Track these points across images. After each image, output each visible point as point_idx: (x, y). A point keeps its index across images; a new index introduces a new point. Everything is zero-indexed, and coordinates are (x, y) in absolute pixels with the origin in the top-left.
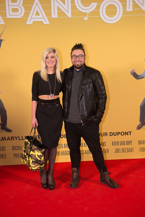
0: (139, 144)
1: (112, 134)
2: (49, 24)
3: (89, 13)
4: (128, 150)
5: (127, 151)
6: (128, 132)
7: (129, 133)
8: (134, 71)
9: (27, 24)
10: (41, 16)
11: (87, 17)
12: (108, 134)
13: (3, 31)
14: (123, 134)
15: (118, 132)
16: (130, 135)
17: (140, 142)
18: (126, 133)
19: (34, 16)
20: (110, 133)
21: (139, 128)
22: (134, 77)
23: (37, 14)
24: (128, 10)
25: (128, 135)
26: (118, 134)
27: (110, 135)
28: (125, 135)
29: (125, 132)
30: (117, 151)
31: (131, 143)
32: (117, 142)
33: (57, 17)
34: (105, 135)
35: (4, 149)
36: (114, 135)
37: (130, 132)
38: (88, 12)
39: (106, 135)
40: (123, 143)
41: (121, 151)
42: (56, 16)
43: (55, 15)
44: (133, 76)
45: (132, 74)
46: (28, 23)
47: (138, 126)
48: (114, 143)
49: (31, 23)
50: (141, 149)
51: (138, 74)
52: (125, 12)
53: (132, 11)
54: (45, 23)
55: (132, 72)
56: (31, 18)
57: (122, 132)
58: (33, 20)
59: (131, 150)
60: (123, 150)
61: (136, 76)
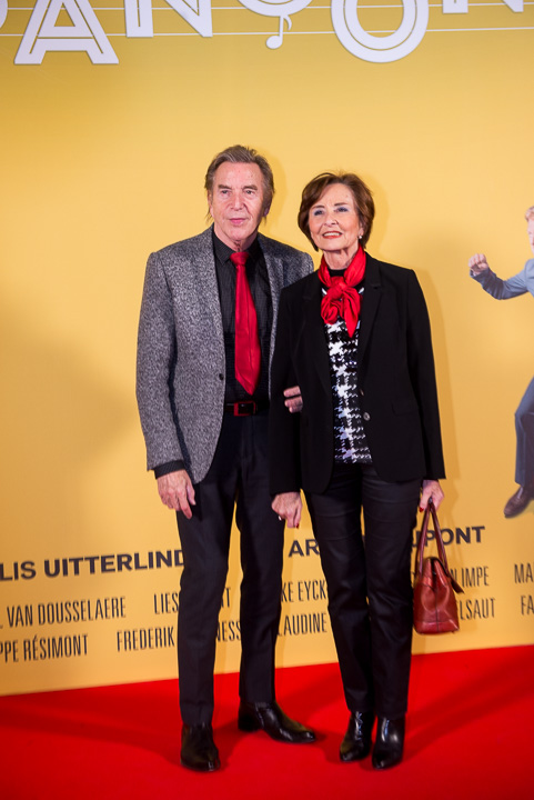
0: (519, 579)
2: (116, 61)
3: (288, 19)
4: (471, 607)
5: (466, 612)
6: (468, 529)
7: (473, 534)
8: (484, 265)
9: (17, 62)
10: (80, 29)
11: (281, 33)
14: (445, 537)
16: (478, 540)
17: (521, 574)
18: (462, 535)
19: (50, 29)
21: (514, 509)
22: (485, 288)
23: (65, 19)
24: (449, 7)
25: (468, 539)
28: (458, 542)
29: (459, 531)
31: (482, 580)
33: (151, 34)
37: (478, 529)
38: (284, 12)
42: (147, 30)
43: (140, 25)
45: (475, 278)
46: (23, 57)
47: (510, 502)
49: (37, 58)
50: (526, 601)
52: (437, 13)
53: (466, 10)
54: (97, 58)
55: (475, 267)
56: (37, 37)
58: (43, 46)
59: (483, 610)
61: (493, 285)
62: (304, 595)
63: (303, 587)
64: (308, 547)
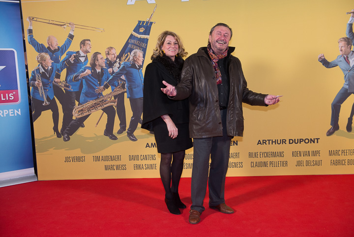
0: (330, 155)
1: (292, 141)
4: (314, 163)
5: (312, 164)
6: (314, 139)
7: (316, 140)
8: (323, 57)
12: (287, 142)
13: (154, 12)
14: (307, 141)
15: (300, 139)
16: (317, 142)
17: (331, 153)
18: (312, 141)
20: (290, 140)
21: (330, 133)
25: (314, 142)
26: (300, 142)
27: (290, 143)
28: (311, 143)
29: (311, 139)
30: (299, 164)
31: (318, 154)
32: (299, 153)
34: (283, 142)
35: (154, 158)
36: (295, 143)
37: (317, 139)
39: (285, 142)
40: (307, 154)
41: (305, 164)
44: (321, 64)
47: (328, 132)
48: (295, 154)
50: (332, 161)
51: (329, 60)
55: (320, 58)
57: (305, 140)
59: (318, 163)
60: (308, 163)
61: (326, 63)
62: (261, 156)
63: (261, 153)
64: (263, 142)
